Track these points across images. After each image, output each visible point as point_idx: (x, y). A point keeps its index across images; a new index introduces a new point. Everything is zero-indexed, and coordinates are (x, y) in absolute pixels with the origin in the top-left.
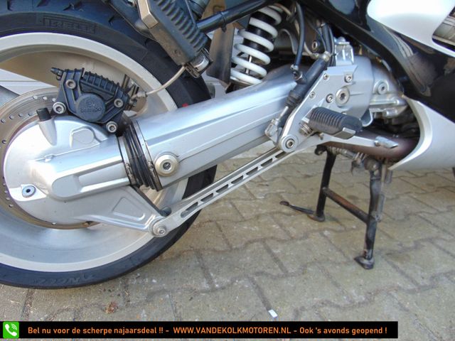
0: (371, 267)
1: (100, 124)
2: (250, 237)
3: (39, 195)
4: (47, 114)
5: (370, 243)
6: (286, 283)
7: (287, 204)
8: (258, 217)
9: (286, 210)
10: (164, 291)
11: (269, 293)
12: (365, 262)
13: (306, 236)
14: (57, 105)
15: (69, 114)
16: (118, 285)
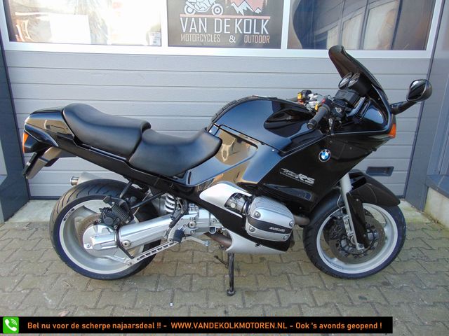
0: (231, 295)
1: (112, 226)
2: (187, 272)
3: (91, 248)
4: (96, 223)
5: (232, 284)
6: (187, 295)
7: (217, 258)
8: (200, 262)
9: (217, 261)
10: (136, 288)
11: (176, 297)
12: (229, 292)
13: (215, 276)
14: (99, 220)
15: (103, 222)
16: (120, 283)
